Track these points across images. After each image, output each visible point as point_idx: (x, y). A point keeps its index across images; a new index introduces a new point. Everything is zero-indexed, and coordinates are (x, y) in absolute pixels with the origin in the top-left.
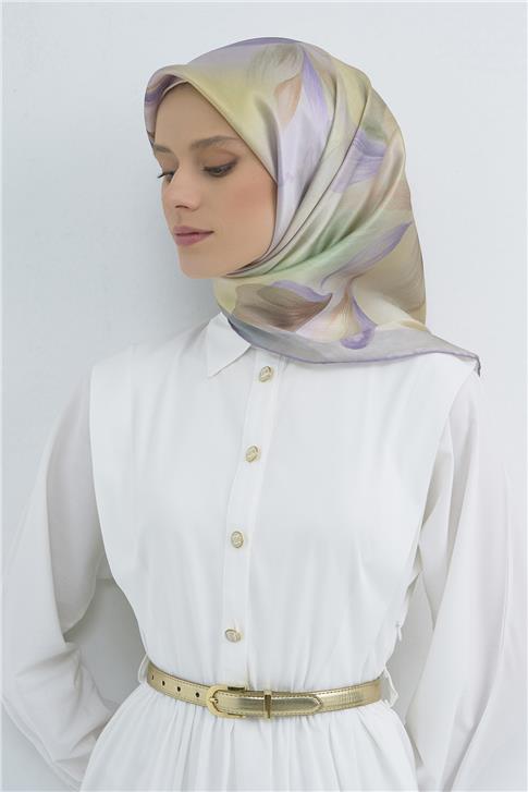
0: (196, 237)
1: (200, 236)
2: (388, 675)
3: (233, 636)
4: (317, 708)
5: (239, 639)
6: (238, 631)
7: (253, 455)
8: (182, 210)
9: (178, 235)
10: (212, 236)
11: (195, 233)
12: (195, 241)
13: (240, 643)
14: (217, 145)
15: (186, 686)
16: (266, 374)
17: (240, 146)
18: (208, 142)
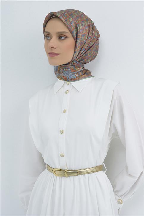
0: (55, 55)
1: (56, 55)
2: (104, 164)
3: (62, 156)
4: (78, 174)
5: (63, 156)
6: (63, 154)
7: (64, 111)
8: (53, 48)
9: (50, 54)
10: (60, 55)
11: (55, 54)
13: (63, 157)
14: (64, 34)
15: (51, 168)
16: (67, 92)
17: (69, 34)
18: (61, 32)
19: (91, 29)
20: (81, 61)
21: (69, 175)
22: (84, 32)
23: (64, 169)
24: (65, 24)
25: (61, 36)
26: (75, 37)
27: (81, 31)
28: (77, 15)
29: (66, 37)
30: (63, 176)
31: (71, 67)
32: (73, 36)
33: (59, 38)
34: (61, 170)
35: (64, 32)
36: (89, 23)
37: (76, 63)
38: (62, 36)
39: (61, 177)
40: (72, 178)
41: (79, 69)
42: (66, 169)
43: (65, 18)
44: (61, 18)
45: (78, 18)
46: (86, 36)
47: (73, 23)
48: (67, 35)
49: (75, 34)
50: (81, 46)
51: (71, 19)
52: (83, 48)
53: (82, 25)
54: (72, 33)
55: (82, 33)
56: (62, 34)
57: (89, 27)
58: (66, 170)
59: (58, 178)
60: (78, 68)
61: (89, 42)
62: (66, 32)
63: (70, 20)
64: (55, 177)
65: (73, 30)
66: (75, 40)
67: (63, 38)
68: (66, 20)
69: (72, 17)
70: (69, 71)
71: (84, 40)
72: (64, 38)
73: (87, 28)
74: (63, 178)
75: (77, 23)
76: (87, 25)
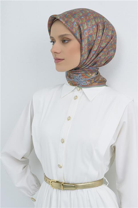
2: (105, 178)
5: (61, 167)
6: (61, 165)
7: (69, 119)
8: (56, 54)
9: (55, 60)
10: (64, 60)
11: (59, 59)
12: (59, 62)
13: (61, 169)
14: (65, 36)
15: (47, 179)
16: (76, 98)
17: (71, 37)
18: (63, 35)
19: (101, 28)
20: (94, 66)
21: (66, 189)
22: (91, 32)
23: (61, 181)
24: (65, 26)
25: (63, 39)
26: (79, 38)
27: (86, 31)
28: (81, 14)
29: (69, 40)
30: (60, 189)
31: (82, 72)
32: (76, 37)
33: (63, 42)
34: (57, 182)
35: (65, 35)
36: (96, 21)
37: (88, 68)
38: (65, 39)
39: (57, 190)
40: (69, 192)
41: (92, 75)
42: (63, 181)
43: (66, 19)
44: (61, 20)
45: (82, 17)
46: (94, 36)
47: (75, 23)
48: (69, 37)
49: (78, 35)
50: (88, 48)
51: (73, 20)
52: (92, 51)
53: (87, 25)
54: (74, 35)
55: (88, 33)
56: (64, 37)
57: (98, 26)
58: (63, 183)
59: (55, 190)
60: (90, 74)
61: (99, 42)
62: (68, 34)
63: (71, 21)
64: (52, 189)
65: (76, 31)
66: (79, 42)
67: (66, 41)
68: (66, 22)
69: (74, 18)
70: (80, 76)
71: (92, 40)
72: (68, 41)
73: (94, 27)
74: (59, 191)
75: (80, 23)
76: (94, 23)
